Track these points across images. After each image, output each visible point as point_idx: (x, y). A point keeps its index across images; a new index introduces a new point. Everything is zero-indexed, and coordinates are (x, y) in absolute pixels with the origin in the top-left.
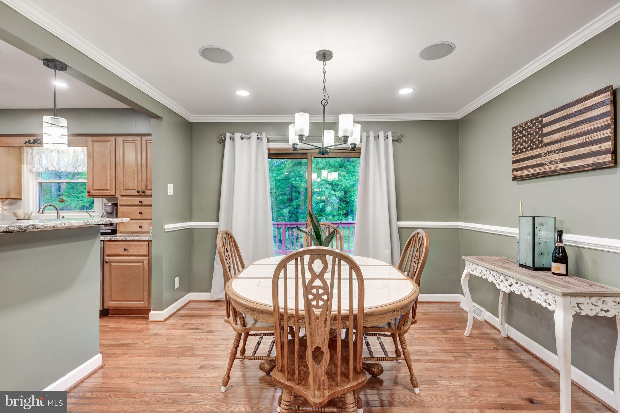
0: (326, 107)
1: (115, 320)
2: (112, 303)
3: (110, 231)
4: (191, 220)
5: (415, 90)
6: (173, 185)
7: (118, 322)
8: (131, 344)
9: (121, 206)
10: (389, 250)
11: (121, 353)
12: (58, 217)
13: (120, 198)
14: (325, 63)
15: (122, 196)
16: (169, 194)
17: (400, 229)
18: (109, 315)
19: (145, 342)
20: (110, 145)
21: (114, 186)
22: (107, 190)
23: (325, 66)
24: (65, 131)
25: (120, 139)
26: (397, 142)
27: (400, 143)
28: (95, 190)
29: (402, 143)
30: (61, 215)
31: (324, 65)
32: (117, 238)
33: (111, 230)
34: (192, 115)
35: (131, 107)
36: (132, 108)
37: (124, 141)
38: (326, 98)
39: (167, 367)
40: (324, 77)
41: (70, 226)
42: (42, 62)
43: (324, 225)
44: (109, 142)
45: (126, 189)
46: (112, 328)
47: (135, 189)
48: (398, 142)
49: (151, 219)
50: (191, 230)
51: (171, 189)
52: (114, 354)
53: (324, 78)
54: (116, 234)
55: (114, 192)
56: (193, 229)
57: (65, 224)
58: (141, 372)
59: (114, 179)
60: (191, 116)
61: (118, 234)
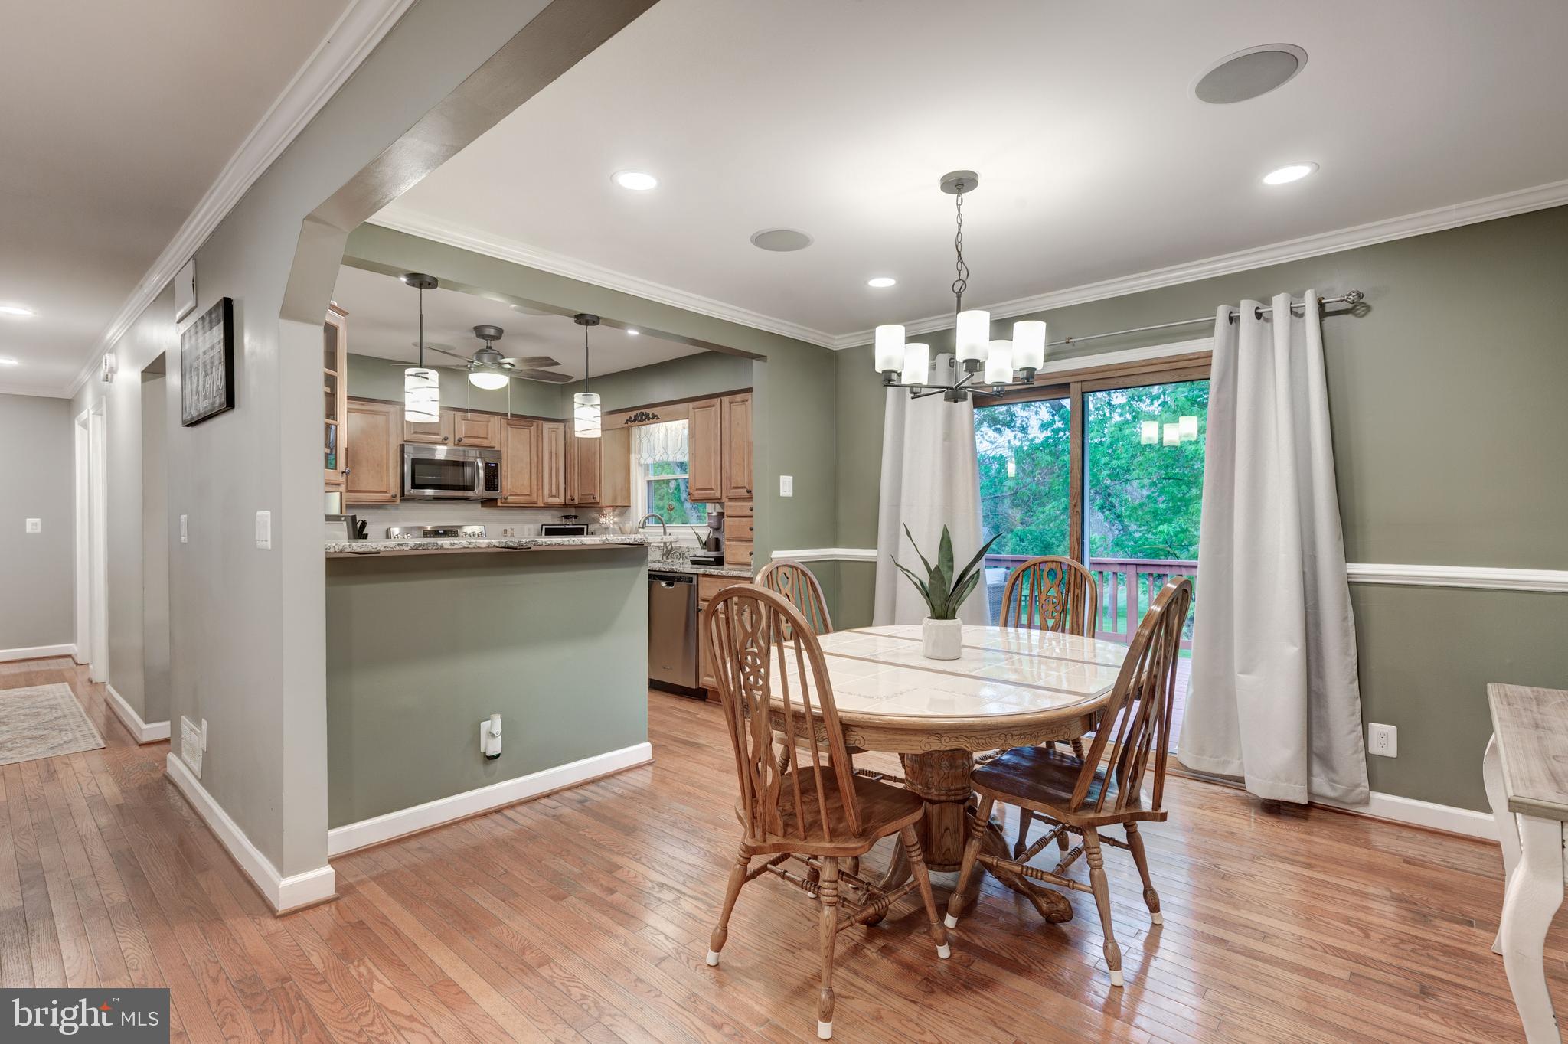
0: (963, 295)
1: (711, 708)
2: (707, 680)
3: (713, 560)
4: (835, 545)
5: (1319, 166)
6: (791, 477)
7: (713, 712)
8: (704, 745)
9: (729, 516)
10: (1295, 645)
11: (683, 753)
12: (665, 533)
13: (727, 503)
14: (962, 199)
15: (731, 499)
16: (782, 494)
17: (1353, 586)
18: (707, 700)
19: (721, 748)
20: (714, 412)
21: (719, 483)
22: (711, 489)
23: (960, 205)
24: (597, 411)
25: (726, 399)
26: (1350, 316)
27: (1363, 316)
28: (697, 489)
29: (1370, 315)
30: (668, 531)
31: (959, 203)
32: (724, 573)
33: (715, 558)
34: (837, 337)
35: (708, 350)
36: (713, 351)
37: (731, 403)
38: (963, 276)
39: (720, 788)
40: (959, 230)
41: (601, 543)
42: (573, 319)
43: (1056, 562)
44: (713, 408)
45: (734, 488)
46: (698, 718)
47: (745, 487)
48: (1356, 315)
49: (752, 541)
50: (836, 564)
51: (786, 486)
52: (675, 752)
53: (959, 233)
54: (723, 565)
55: (719, 492)
56: (841, 564)
57: (573, 541)
58: (686, 784)
59: (719, 471)
60: (834, 339)
61: (726, 566)
